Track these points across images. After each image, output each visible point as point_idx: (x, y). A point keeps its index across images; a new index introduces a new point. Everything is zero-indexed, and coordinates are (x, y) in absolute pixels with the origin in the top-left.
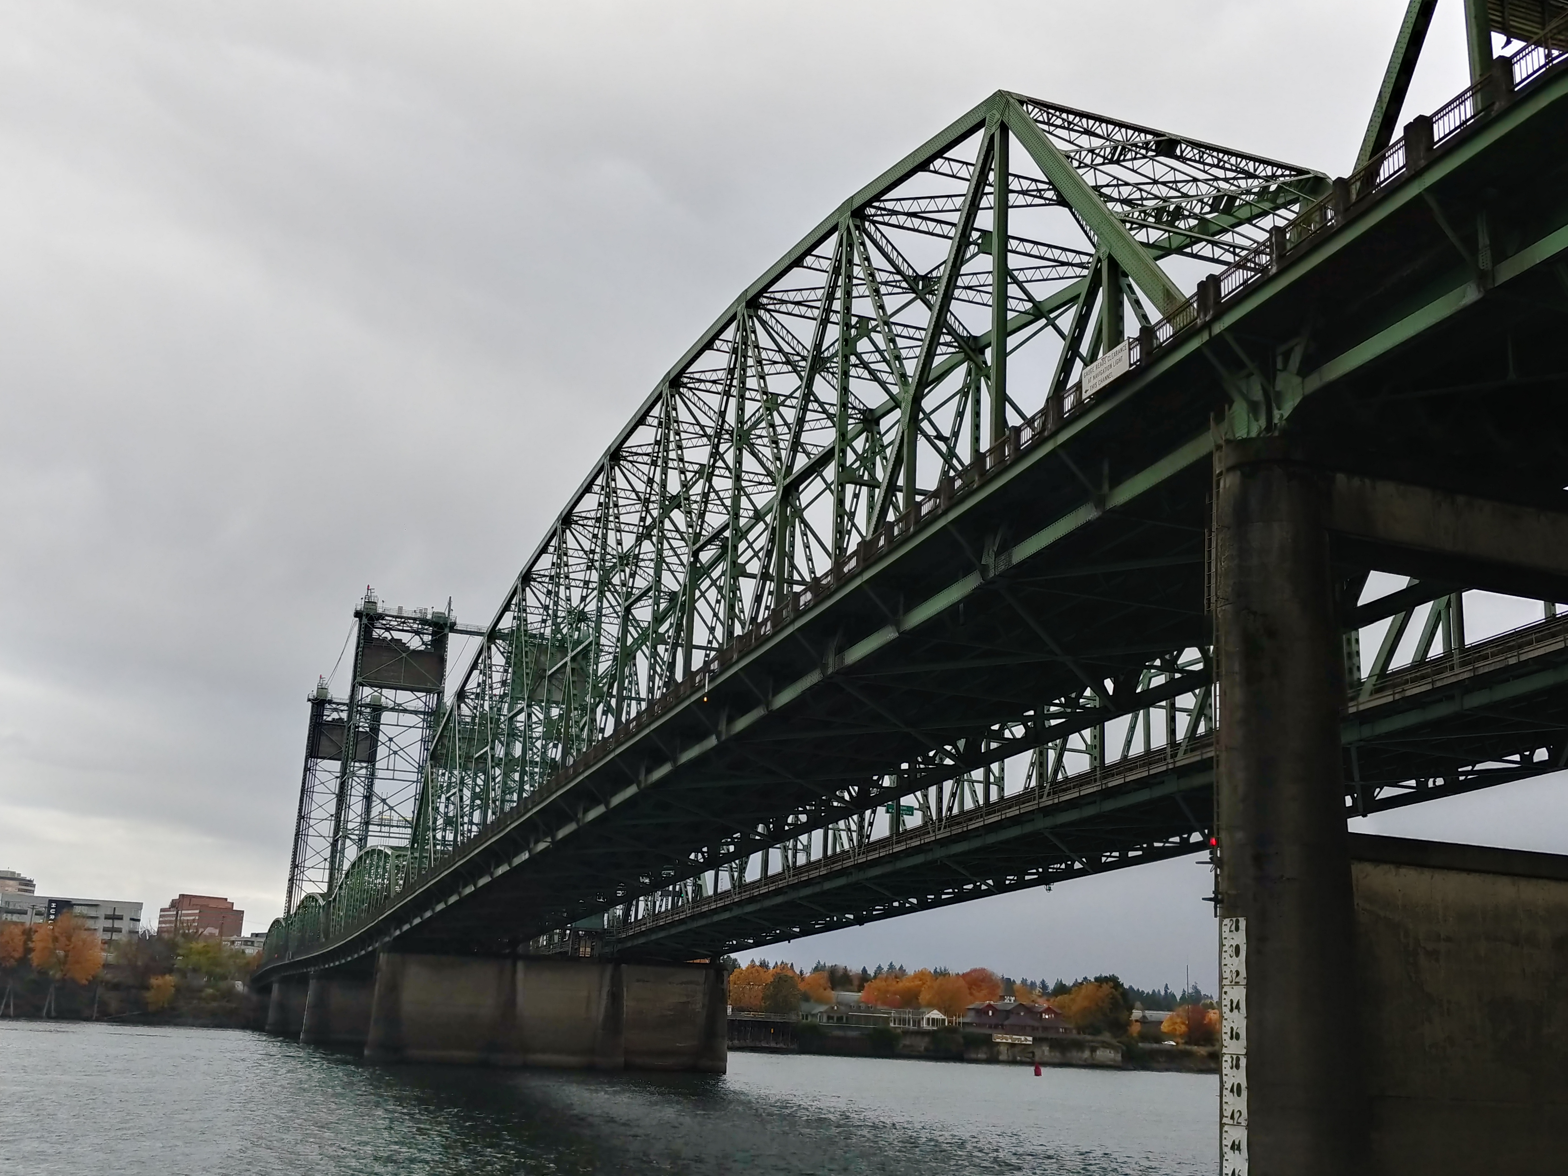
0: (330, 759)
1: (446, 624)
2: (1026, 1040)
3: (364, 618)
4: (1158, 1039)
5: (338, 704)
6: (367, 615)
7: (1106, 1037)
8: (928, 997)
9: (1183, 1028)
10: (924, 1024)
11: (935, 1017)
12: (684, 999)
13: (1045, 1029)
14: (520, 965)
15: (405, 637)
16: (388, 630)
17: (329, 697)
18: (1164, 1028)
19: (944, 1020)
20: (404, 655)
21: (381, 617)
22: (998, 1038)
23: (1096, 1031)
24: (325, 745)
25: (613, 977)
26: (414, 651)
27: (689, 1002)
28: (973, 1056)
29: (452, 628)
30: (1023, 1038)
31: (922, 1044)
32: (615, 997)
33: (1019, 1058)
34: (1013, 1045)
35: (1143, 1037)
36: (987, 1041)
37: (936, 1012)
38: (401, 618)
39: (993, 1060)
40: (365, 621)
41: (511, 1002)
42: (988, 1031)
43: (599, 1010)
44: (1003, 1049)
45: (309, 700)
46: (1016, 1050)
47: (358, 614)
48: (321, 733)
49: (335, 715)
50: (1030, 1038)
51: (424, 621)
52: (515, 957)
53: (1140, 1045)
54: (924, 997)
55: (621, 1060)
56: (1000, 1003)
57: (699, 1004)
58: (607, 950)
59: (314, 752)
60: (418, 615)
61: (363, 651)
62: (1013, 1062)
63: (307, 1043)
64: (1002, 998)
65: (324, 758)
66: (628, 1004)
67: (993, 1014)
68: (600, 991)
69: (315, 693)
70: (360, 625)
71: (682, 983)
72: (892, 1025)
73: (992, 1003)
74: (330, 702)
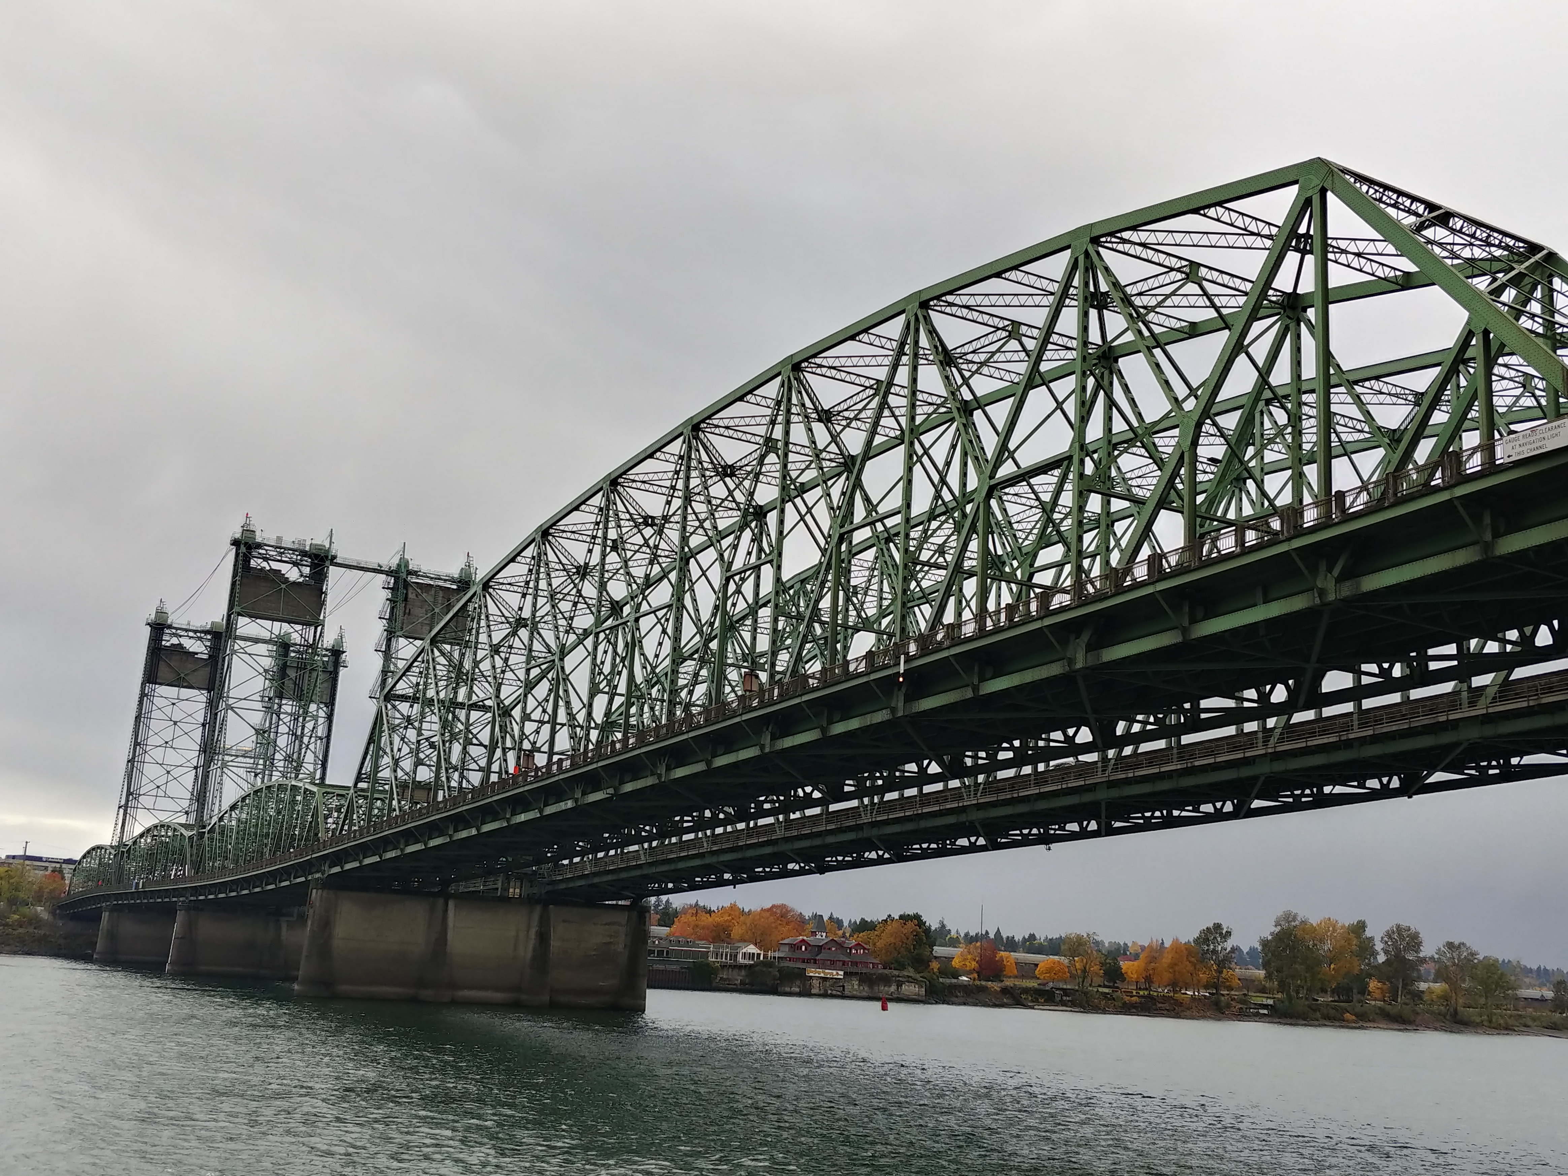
0: (167, 685)
1: (327, 557)
2: (838, 974)
3: (242, 546)
4: (956, 975)
5: (177, 629)
6: (246, 544)
7: (910, 972)
8: (740, 932)
9: (974, 964)
10: (740, 959)
11: (752, 951)
12: (608, 940)
13: (855, 964)
14: (451, 904)
15: (284, 568)
16: (266, 559)
17: (169, 622)
18: (956, 963)
19: (759, 955)
20: (283, 586)
21: (259, 546)
22: (812, 972)
23: (902, 967)
24: (163, 671)
25: (541, 918)
26: (294, 582)
27: (611, 943)
28: (787, 989)
29: (333, 561)
30: (834, 972)
31: (738, 977)
32: (543, 937)
33: (829, 992)
34: (825, 979)
35: (943, 972)
36: (801, 975)
37: (752, 946)
38: (281, 548)
39: (806, 993)
40: (243, 549)
41: (442, 939)
42: (802, 966)
43: (527, 950)
44: (815, 982)
45: (148, 624)
46: (828, 984)
47: (236, 543)
48: (159, 659)
49: (175, 641)
50: (841, 973)
51: (304, 553)
52: (447, 897)
53: (941, 980)
54: (737, 931)
55: (546, 998)
56: (812, 938)
57: (621, 945)
58: (535, 890)
59: (151, 676)
60: (296, 546)
61: (241, 581)
62: (825, 995)
63: (175, 976)
64: (814, 933)
65: (161, 684)
66: (555, 944)
67: (806, 949)
68: (528, 931)
69: (153, 616)
70: (237, 555)
71: (606, 924)
72: (710, 959)
73: (805, 938)
74: (170, 627)
